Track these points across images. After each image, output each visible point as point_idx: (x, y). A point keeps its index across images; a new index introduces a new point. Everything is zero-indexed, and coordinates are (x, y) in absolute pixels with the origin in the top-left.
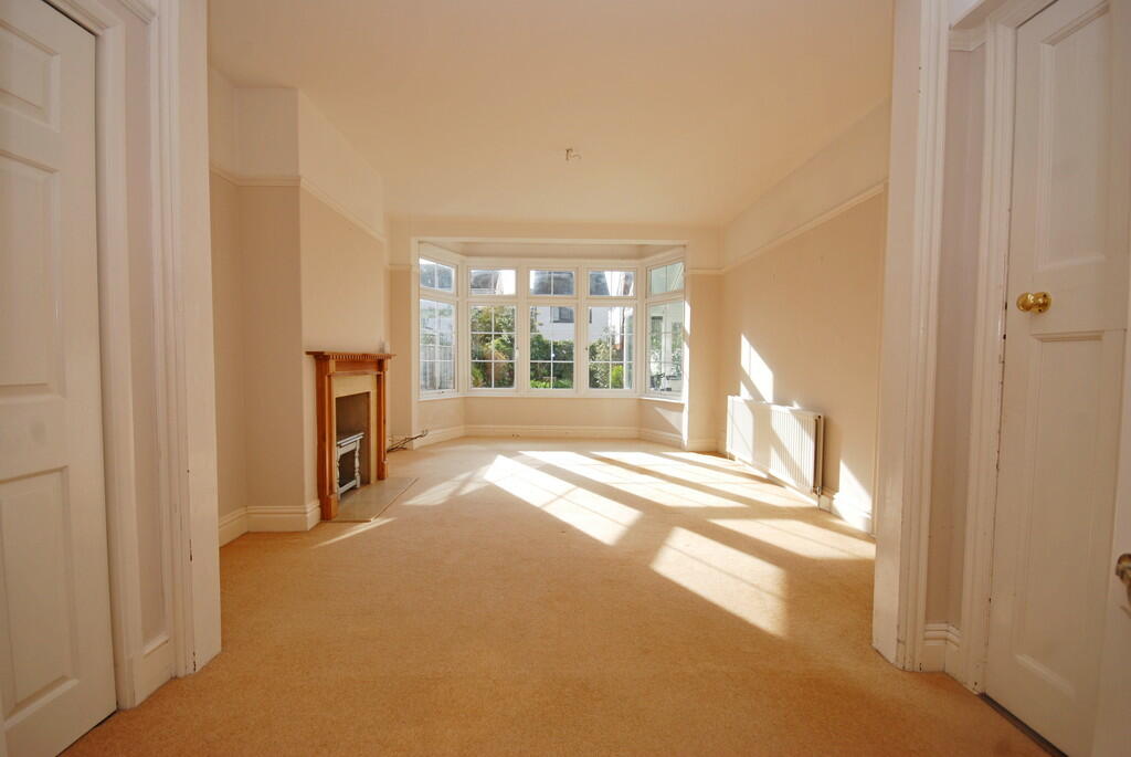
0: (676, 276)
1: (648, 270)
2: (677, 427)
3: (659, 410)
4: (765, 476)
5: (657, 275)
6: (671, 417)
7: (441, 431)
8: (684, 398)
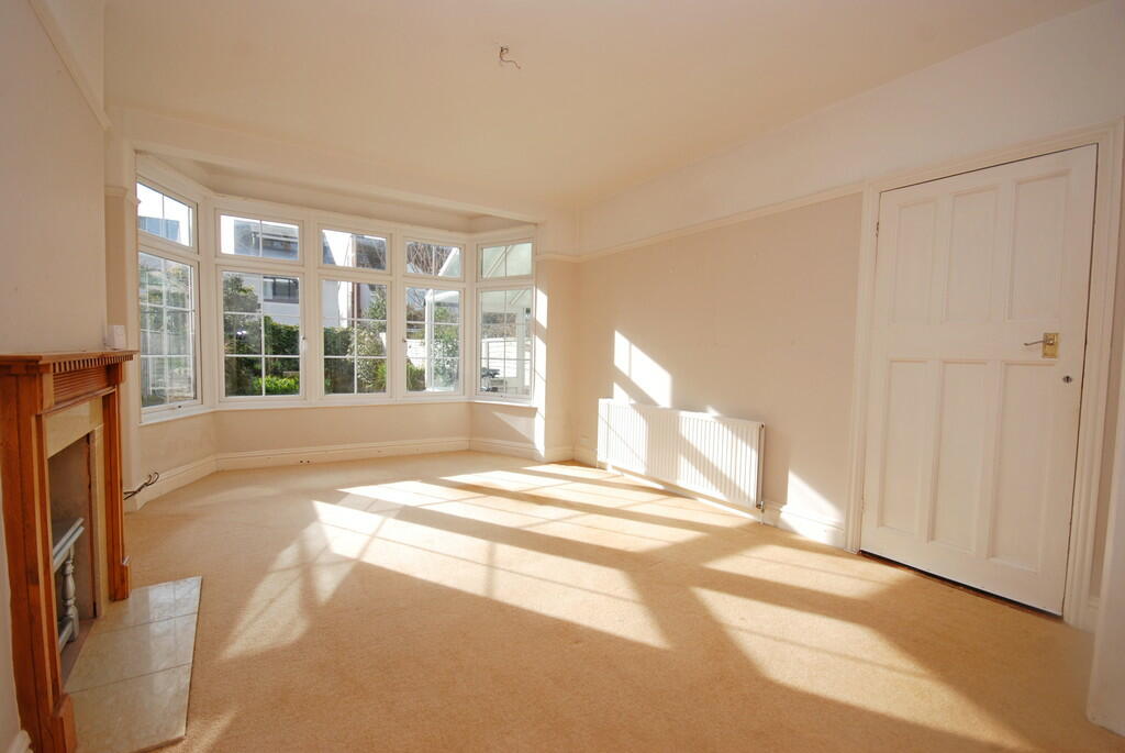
0: (521, 258)
1: (479, 248)
2: (527, 436)
3: (497, 414)
4: (660, 487)
5: (491, 256)
6: (518, 424)
7: (181, 469)
8: (538, 400)
